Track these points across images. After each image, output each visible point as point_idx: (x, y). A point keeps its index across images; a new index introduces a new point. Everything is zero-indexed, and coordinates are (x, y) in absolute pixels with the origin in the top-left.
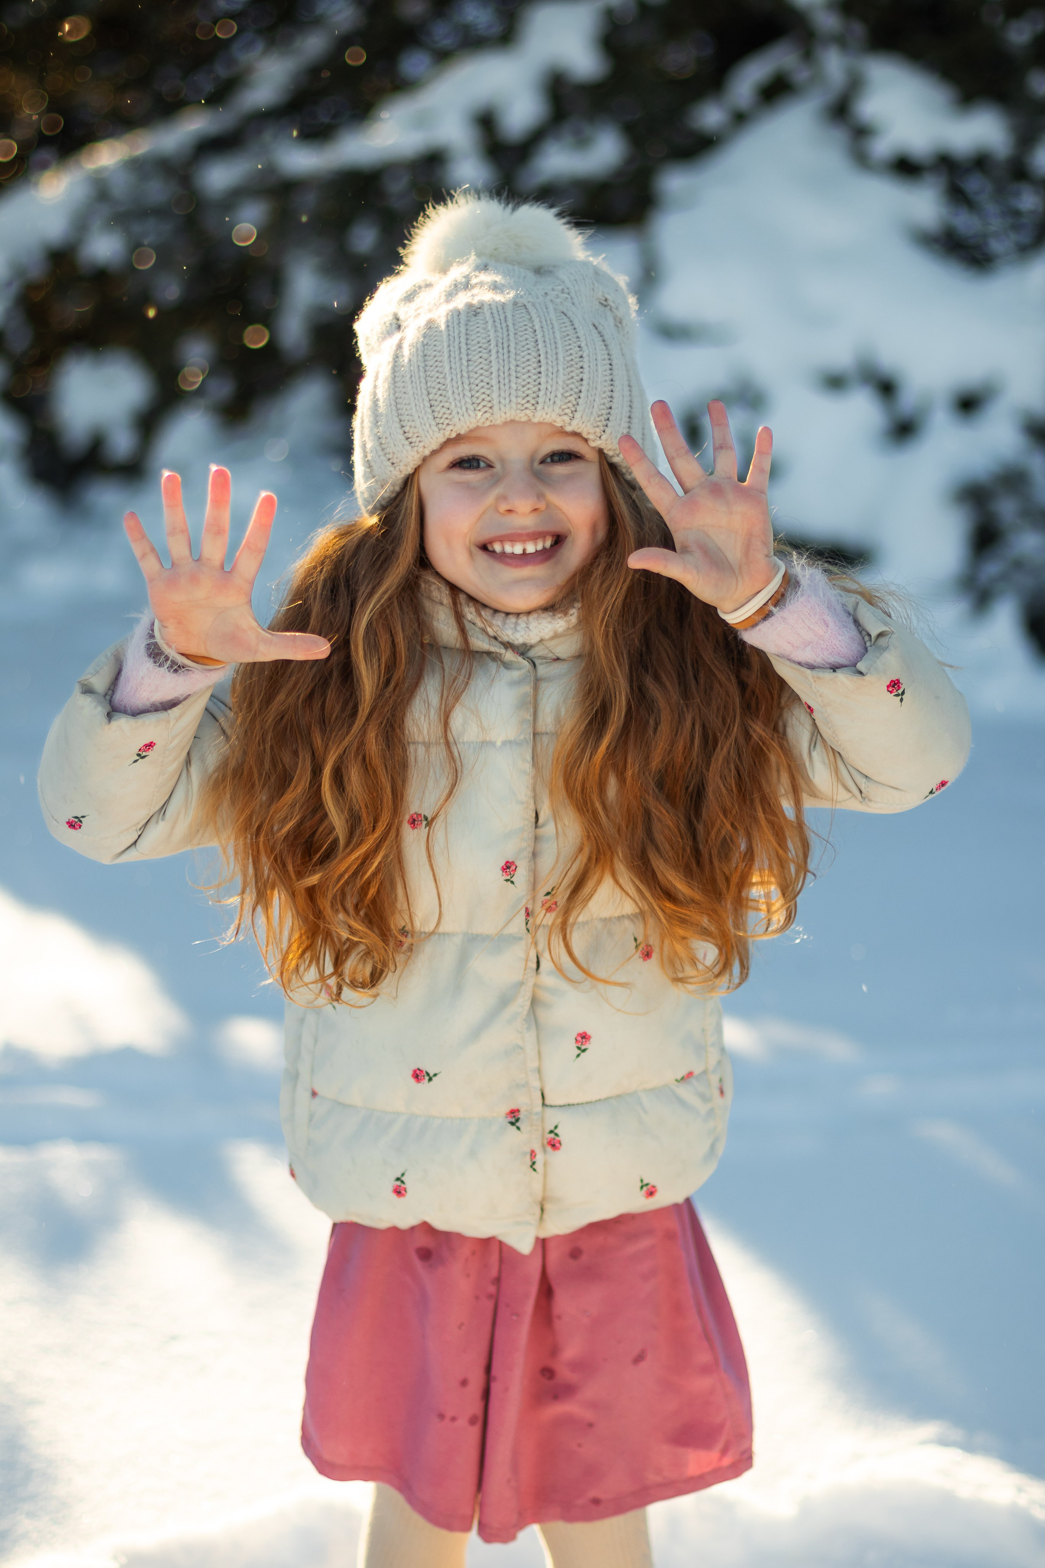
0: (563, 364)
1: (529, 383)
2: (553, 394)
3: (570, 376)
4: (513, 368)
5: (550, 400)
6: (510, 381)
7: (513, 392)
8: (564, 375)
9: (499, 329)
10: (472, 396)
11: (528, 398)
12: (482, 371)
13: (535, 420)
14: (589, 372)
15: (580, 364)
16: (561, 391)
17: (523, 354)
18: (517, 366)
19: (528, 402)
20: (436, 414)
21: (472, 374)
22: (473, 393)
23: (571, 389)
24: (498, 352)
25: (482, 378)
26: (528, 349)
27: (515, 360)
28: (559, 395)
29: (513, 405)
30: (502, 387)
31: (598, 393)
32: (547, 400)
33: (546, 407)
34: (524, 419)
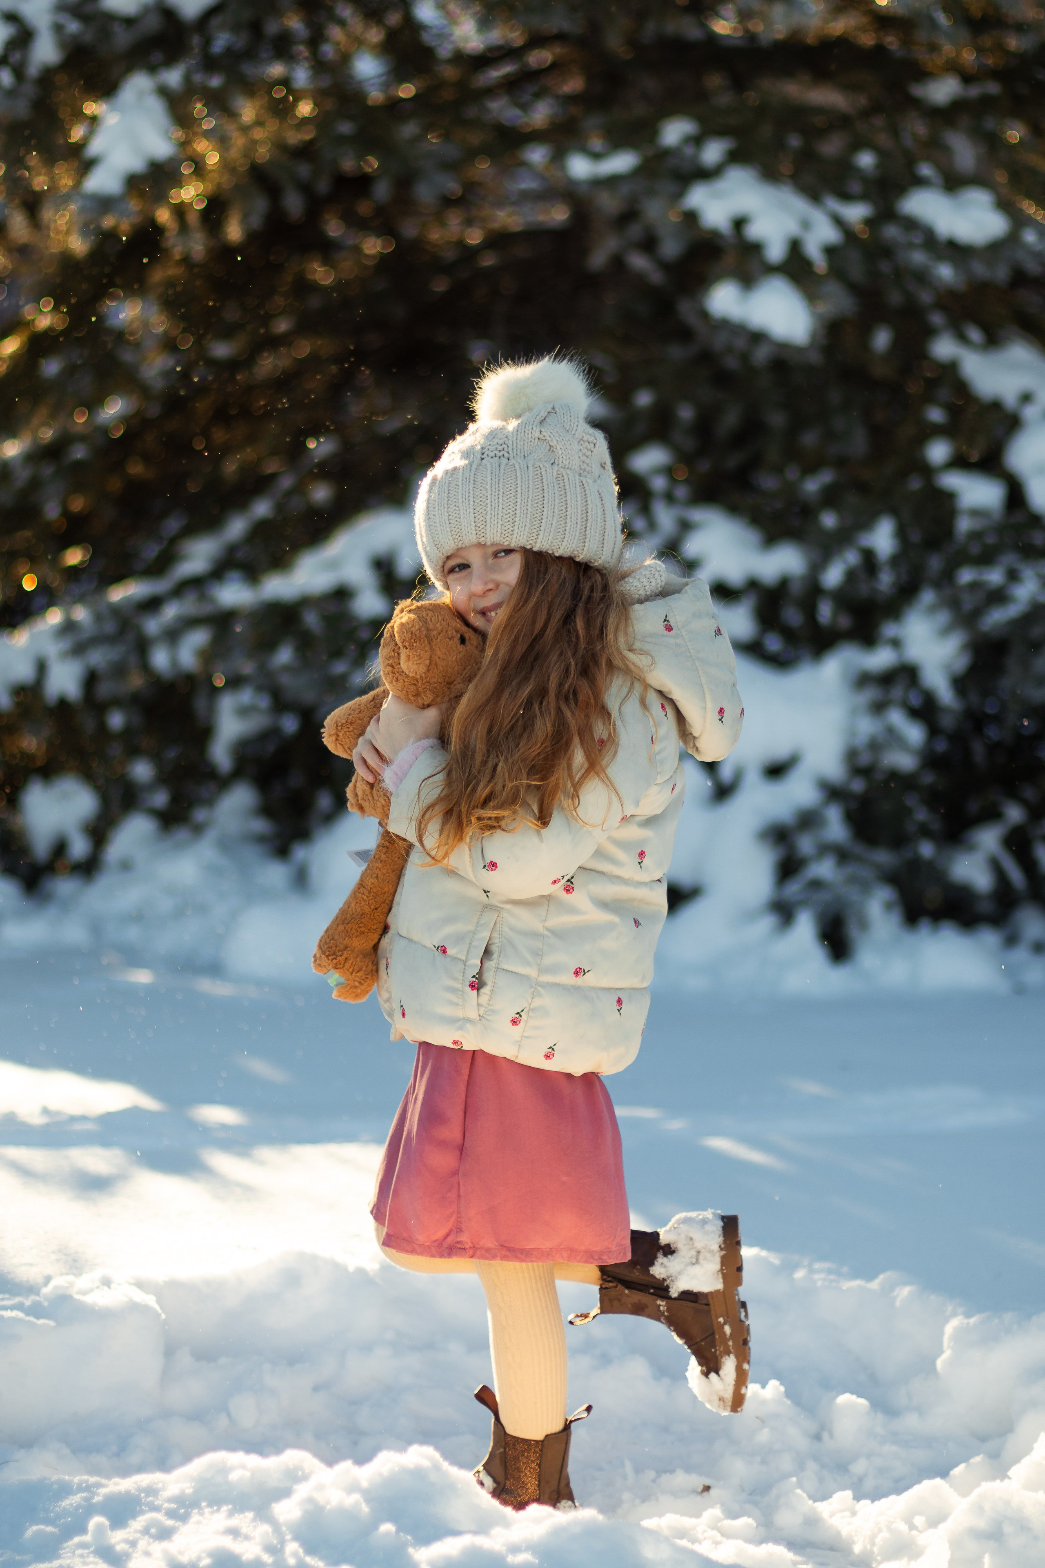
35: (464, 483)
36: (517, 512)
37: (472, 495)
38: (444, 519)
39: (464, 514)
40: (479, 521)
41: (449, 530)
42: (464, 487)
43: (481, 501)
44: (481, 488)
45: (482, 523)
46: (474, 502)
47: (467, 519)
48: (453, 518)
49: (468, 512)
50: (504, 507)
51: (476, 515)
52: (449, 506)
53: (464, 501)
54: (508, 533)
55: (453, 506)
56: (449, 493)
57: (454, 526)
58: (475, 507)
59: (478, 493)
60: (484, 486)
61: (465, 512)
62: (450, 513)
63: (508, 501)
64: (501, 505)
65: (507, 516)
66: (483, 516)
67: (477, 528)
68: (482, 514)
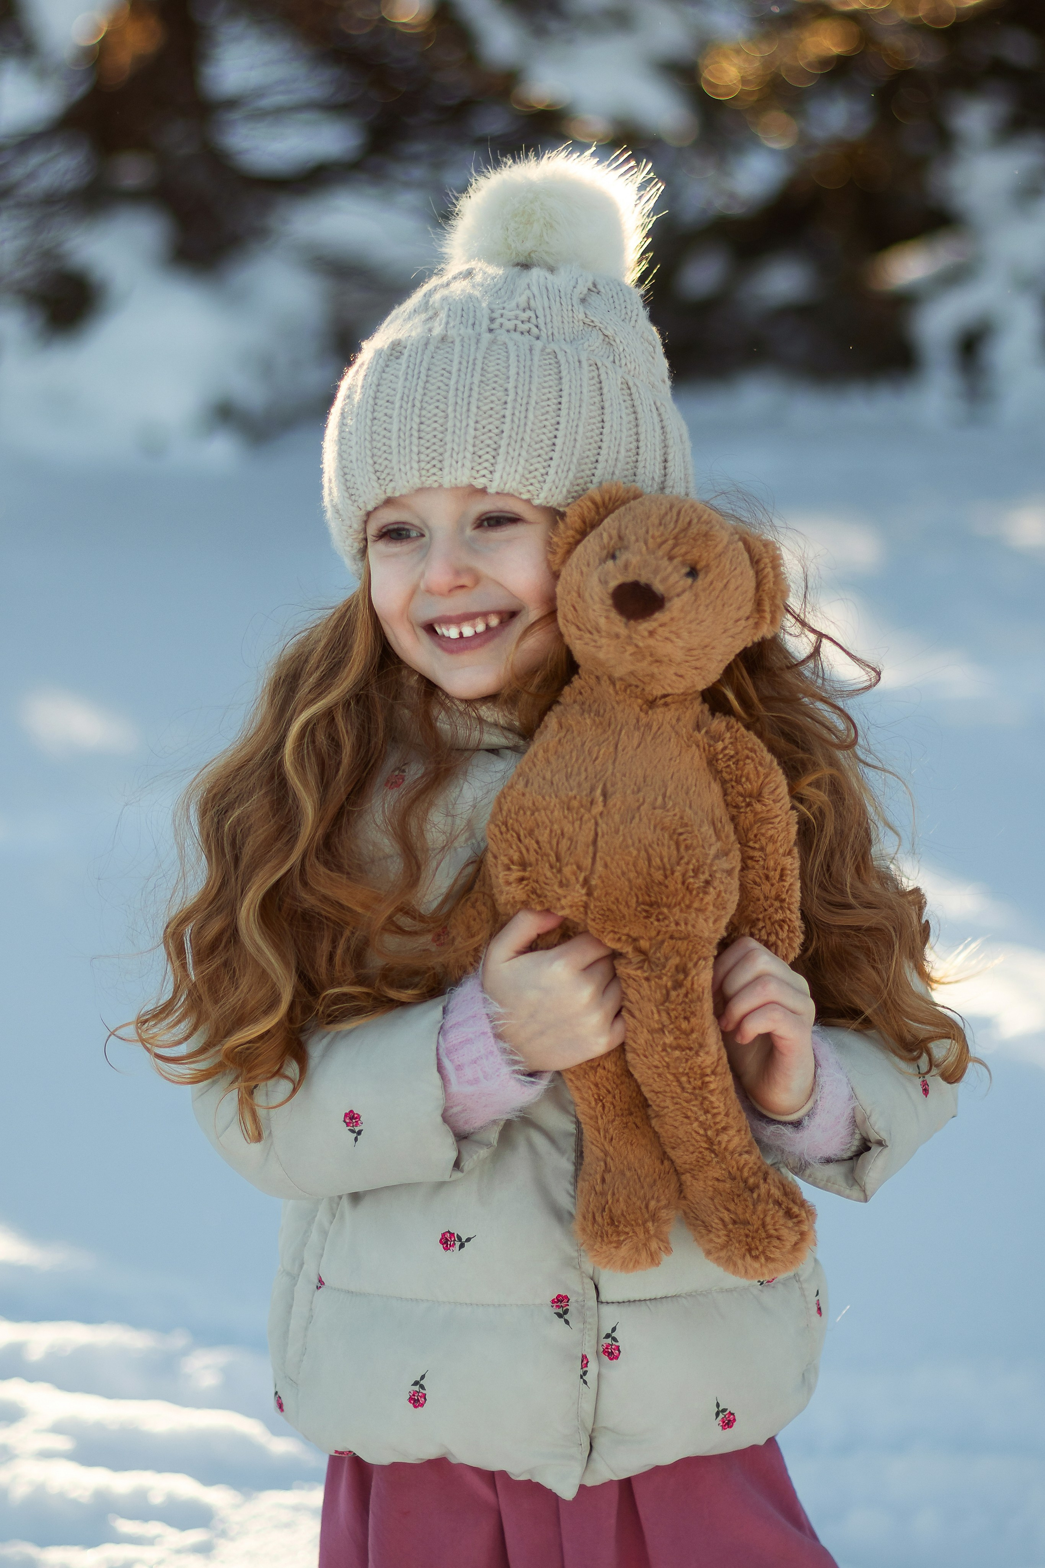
0: (476, 415)
1: (434, 444)
2: (461, 455)
3: (486, 430)
4: (415, 427)
5: (457, 462)
6: (411, 443)
7: (415, 457)
8: (476, 430)
9: (409, 377)
10: (375, 463)
11: (434, 462)
12: (385, 432)
13: (446, 485)
14: (513, 421)
15: (502, 413)
16: (471, 449)
17: (429, 408)
18: (422, 423)
19: (434, 466)
20: (348, 484)
21: (375, 436)
22: (375, 459)
23: (488, 446)
24: (401, 407)
25: (385, 440)
26: (438, 401)
27: (420, 416)
28: (468, 455)
29: (417, 474)
30: (402, 451)
31: (525, 446)
32: (454, 463)
33: (453, 471)
34: (436, 485)
35: (463, 369)
36: (557, 441)
37: (475, 395)
38: (408, 427)
39: (455, 426)
40: (482, 445)
41: (415, 449)
42: (463, 376)
43: (492, 409)
44: (495, 385)
45: (488, 449)
46: (478, 408)
47: (459, 437)
48: (429, 429)
49: (464, 424)
50: (535, 427)
51: (478, 433)
52: (425, 405)
53: (460, 401)
54: (535, 477)
55: (432, 406)
56: (427, 382)
57: (428, 445)
58: (479, 419)
59: (488, 394)
60: (501, 382)
61: (458, 424)
62: (423, 419)
63: (544, 418)
64: (529, 423)
65: (538, 446)
66: (490, 438)
67: (476, 458)
68: (490, 434)
